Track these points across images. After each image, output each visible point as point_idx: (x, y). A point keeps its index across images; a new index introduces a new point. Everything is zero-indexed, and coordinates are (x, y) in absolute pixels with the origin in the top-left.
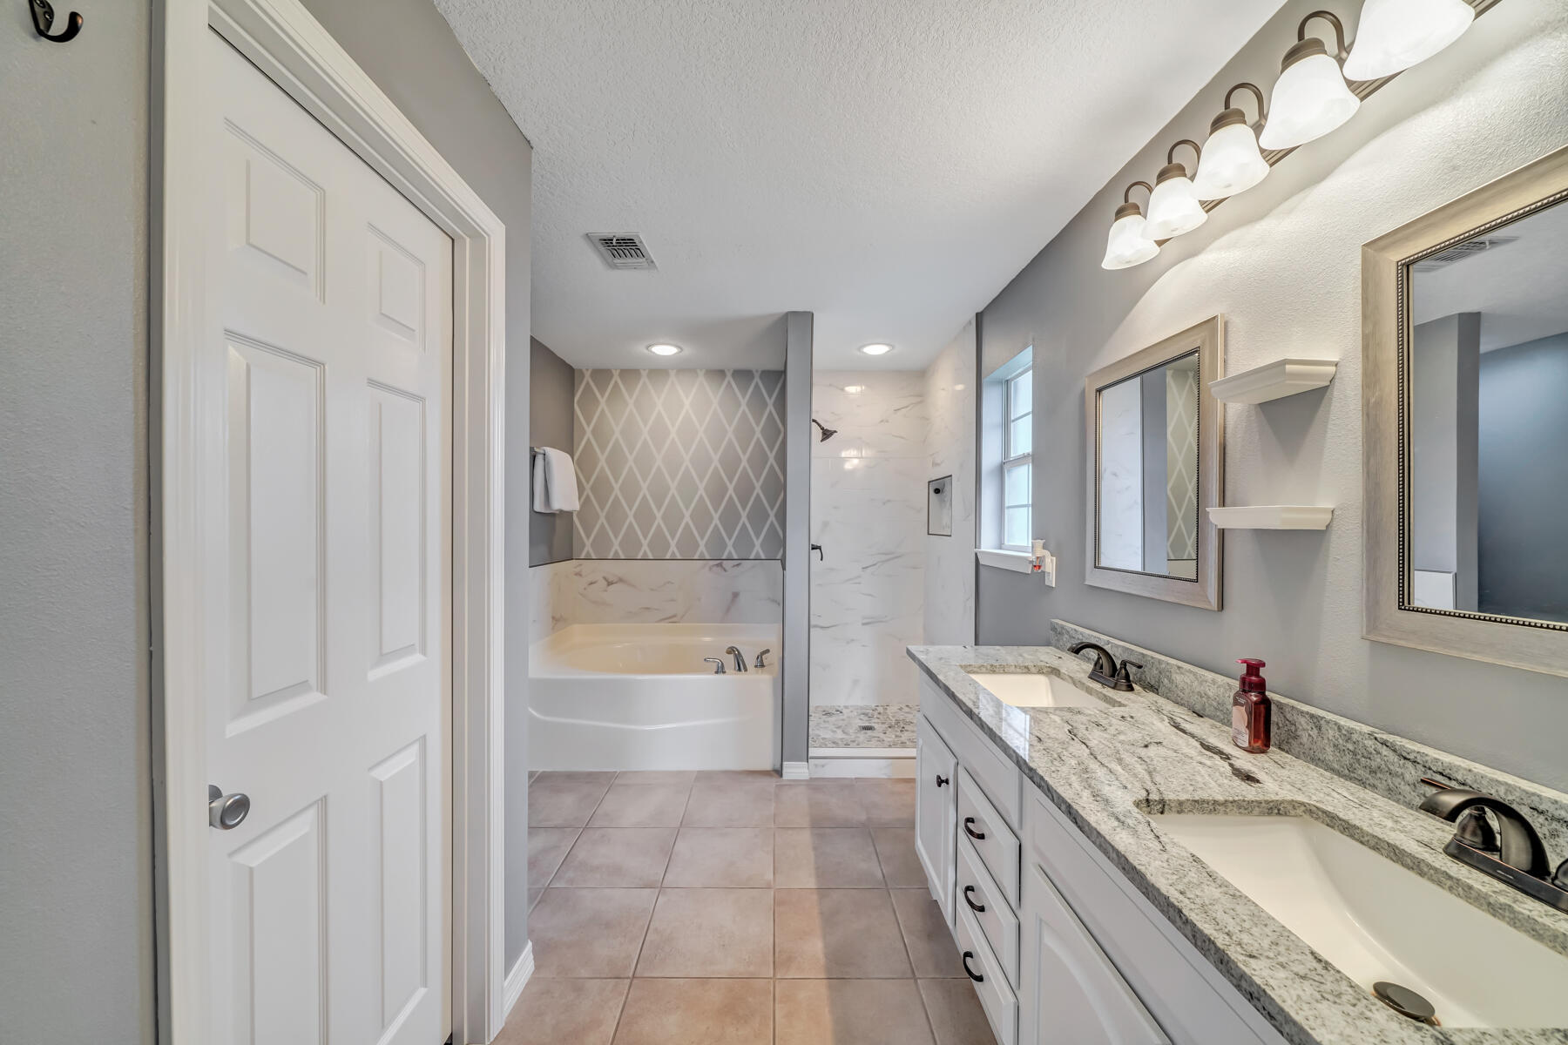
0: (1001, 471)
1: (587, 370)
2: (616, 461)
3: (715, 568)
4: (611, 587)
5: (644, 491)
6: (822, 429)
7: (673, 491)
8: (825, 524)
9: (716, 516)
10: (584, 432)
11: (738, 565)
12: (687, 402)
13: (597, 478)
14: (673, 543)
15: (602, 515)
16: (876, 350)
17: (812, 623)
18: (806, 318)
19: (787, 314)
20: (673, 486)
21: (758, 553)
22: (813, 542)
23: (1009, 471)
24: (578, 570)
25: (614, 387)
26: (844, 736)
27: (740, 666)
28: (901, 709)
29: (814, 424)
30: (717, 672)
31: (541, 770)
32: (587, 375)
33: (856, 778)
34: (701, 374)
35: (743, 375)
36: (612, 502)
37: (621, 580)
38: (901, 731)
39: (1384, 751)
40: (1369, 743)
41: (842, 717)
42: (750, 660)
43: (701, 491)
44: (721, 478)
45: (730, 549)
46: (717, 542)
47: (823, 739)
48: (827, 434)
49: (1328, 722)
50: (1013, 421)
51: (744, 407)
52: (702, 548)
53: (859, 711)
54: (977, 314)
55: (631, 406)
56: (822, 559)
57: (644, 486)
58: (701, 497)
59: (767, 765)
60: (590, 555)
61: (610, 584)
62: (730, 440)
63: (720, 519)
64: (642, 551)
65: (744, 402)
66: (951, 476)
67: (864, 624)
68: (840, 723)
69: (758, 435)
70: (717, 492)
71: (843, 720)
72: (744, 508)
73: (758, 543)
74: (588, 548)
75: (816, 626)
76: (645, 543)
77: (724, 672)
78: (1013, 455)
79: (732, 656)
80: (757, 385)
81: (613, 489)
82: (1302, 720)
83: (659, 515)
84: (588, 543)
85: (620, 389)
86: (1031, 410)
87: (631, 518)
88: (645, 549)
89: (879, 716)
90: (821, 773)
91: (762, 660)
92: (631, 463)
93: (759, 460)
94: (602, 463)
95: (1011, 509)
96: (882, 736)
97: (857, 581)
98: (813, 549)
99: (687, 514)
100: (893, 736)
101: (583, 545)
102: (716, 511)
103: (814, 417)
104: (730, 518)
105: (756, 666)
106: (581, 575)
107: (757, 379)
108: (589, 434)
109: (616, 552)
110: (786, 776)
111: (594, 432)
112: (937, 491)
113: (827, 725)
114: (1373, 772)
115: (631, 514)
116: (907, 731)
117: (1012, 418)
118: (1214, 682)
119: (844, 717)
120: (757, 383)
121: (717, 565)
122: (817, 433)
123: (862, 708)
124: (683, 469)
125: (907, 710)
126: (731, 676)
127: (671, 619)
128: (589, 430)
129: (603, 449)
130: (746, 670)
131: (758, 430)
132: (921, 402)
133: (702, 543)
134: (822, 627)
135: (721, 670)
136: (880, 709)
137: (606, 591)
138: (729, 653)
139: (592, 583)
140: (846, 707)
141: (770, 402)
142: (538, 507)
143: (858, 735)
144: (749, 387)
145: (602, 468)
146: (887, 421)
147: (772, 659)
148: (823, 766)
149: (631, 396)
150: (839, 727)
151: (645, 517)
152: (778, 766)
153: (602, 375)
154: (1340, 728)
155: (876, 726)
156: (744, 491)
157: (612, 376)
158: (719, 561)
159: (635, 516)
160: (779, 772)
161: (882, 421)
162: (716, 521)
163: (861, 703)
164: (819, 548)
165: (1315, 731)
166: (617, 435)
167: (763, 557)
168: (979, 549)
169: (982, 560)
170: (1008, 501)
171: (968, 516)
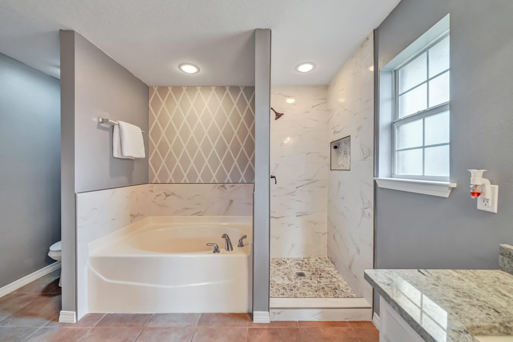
0: (392, 128)
1: (155, 87)
2: (171, 132)
3: (221, 188)
4: (168, 197)
5: (185, 148)
6: (276, 113)
7: (199, 148)
8: (277, 165)
9: (221, 161)
10: (154, 119)
11: (233, 186)
12: (206, 104)
13: (161, 141)
14: (199, 175)
15: (163, 161)
16: (305, 68)
17: (271, 216)
18: (268, 33)
19: (255, 30)
20: (199, 146)
21: (243, 180)
22: (271, 174)
23: (398, 127)
24: (151, 189)
25: (169, 95)
26: (289, 282)
27: (229, 246)
28: (316, 260)
29: (271, 110)
30: (214, 252)
31: (107, 313)
32: (156, 89)
33: (299, 322)
34: (213, 88)
35: (235, 89)
36: (168, 155)
37: (173, 194)
38: (320, 277)
41: (286, 266)
42: (235, 242)
43: (214, 148)
44: (224, 143)
45: (228, 178)
46: (222, 174)
47: (278, 285)
48: (278, 116)
50: (400, 95)
51: (235, 105)
52: (214, 178)
53: (295, 262)
54: (374, 30)
55: (178, 105)
56: (276, 183)
57: (185, 146)
58: (214, 151)
59: (244, 309)
60: (158, 181)
61: (167, 196)
62: (228, 122)
63: (223, 162)
64: (184, 179)
65: (235, 103)
66: (350, 136)
67: (297, 216)
68: (286, 271)
69: (242, 120)
70: (222, 149)
71: (287, 268)
72: (235, 158)
73: (242, 175)
74: (156, 178)
75: (272, 217)
76: (185, 175)
77: (219, 252)
78: (401, 117)
79: (224, 239)
80: (242, 94)
81: (168, 148)
83: (192, 161)
84: (156, 175)
85: (172, 96)
86: (448, 67)
87: (178, 162)
88: (185, 178)
89: (306, 265)
90: (277, 318)
91: (242, 241)
92: (178, 134)
93: (243, 133)
94: (163, 134)
95: (401, 152)
96: (309, 281)
97: (293, 194)
98: (271, 178)
99: (207, 160)
100: (316, 282)
101: (154, 176)
102: (221, 159)
103: (271, 106)
104: (228, 161)
105: (239, 246)
106: (153, 192)
107: (242, 91)
108: (156, 120)
109: (171, 180)
110: (255, 321)
111: (159, 119)
112: (336, 147)
113: (279, 273)
115: (178, 161)
116: (323, 277)
117: (400, 94)
119: (288, 266)
120: (242, 93)
121: (222, 186)
122: (273, 115)
123: (297, 260)
124: (205, 136)
125: (320, 261)
126: (223, 255)
127: (199, 214)
128: (156, 118)
129: (163, 127)
130: (232, 250)
131: (242, 117)
132: (326, 102)
133: (214, 175)
134: (275, 218)
135: (216, 250)
136: (306, 260)
137: (165, 199)
138: (223, 237)
139: (158, 196)
140: (288, 259)
141: (249, 103)
142: (116, 154)
143: (297, 281)
144: (238, 95)
145: (163, 137)
146: (309, 112)
147: (248, 241)
148: (279, 313)
149: (178, 100)
150: (285, 274)
151: (185, 161)
152: (251, 311)
153: (163, 89)
155: (306, 273)
156: (236, 148)
157: (168, 90)
158: (223, 184)
159: (180, 162)
160: (251, 315)
161: (306, 112)
162: (221, 163)
163: (296, 257)
164: (274, 177)
166: (171, 120)
167: (245, 182)
168: (377, 177)
169: (380, 185)
170: (398, 147)
171: (366, 158)
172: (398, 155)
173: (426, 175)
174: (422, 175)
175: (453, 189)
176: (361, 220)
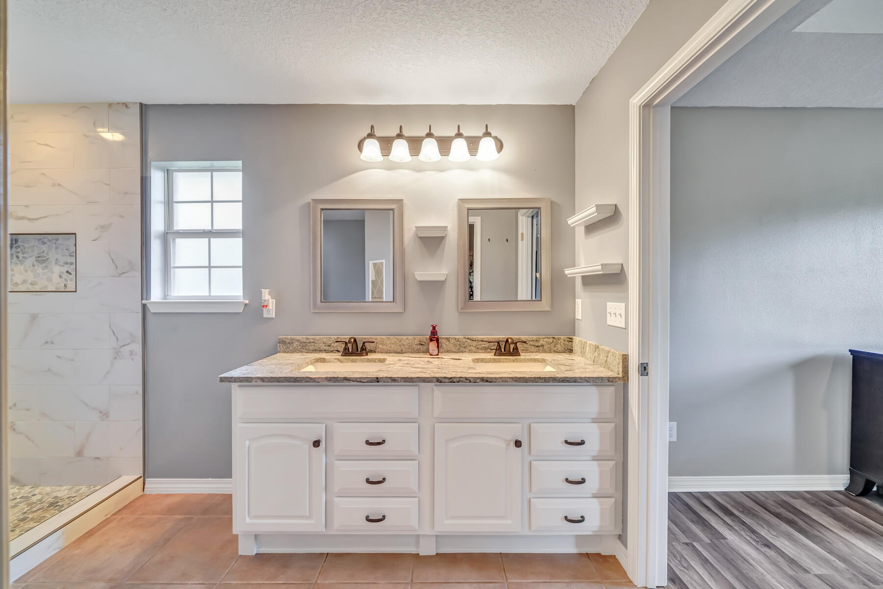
0: (165, 239)
23: (173, 239)
39: (468, 340)
40: (464, 340)
49: (452, 338)
50: (175, 203)
66: (74, 233)
78: (176, 229)
82: (443, 341)
95: (176, 270)
114: (465, 348)
117: (174, 200)
118: (407, 339)
154: (455, 339)
165: (448, 342)
168: (147, 300)
169: (152, 309)
170: (174, 262)
171: (123, 273)
172: (174, 272)
173: (212, 294)
174: (208, 295)
175: (246, 305)
176: (112, 365)
